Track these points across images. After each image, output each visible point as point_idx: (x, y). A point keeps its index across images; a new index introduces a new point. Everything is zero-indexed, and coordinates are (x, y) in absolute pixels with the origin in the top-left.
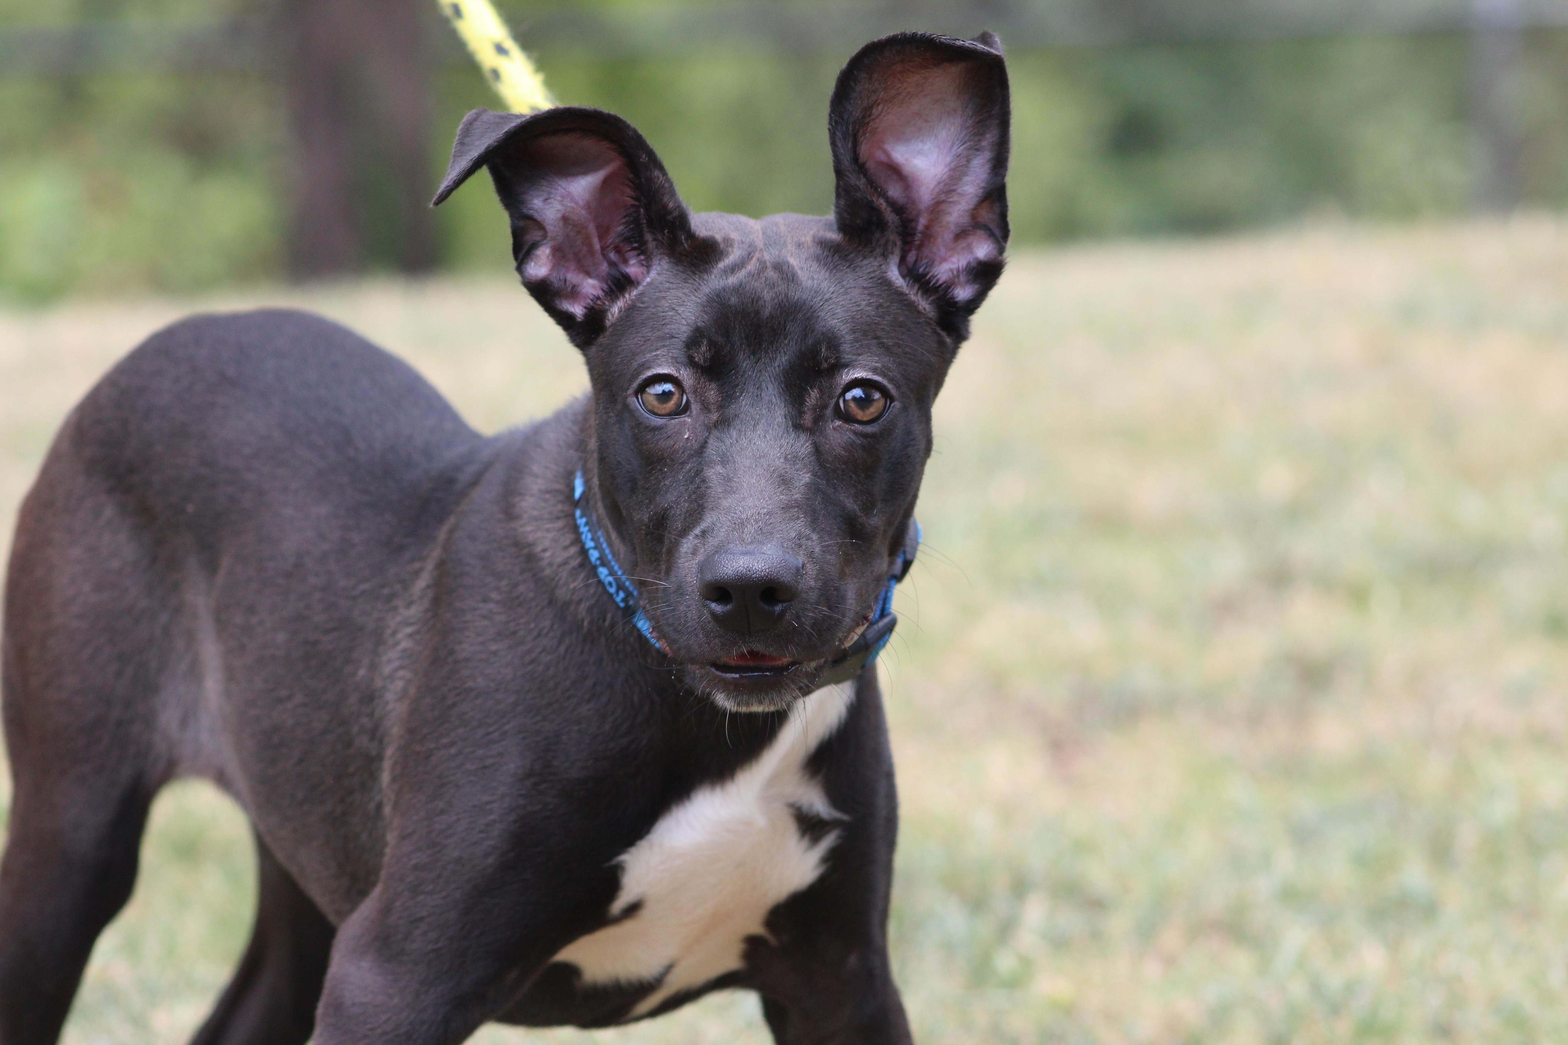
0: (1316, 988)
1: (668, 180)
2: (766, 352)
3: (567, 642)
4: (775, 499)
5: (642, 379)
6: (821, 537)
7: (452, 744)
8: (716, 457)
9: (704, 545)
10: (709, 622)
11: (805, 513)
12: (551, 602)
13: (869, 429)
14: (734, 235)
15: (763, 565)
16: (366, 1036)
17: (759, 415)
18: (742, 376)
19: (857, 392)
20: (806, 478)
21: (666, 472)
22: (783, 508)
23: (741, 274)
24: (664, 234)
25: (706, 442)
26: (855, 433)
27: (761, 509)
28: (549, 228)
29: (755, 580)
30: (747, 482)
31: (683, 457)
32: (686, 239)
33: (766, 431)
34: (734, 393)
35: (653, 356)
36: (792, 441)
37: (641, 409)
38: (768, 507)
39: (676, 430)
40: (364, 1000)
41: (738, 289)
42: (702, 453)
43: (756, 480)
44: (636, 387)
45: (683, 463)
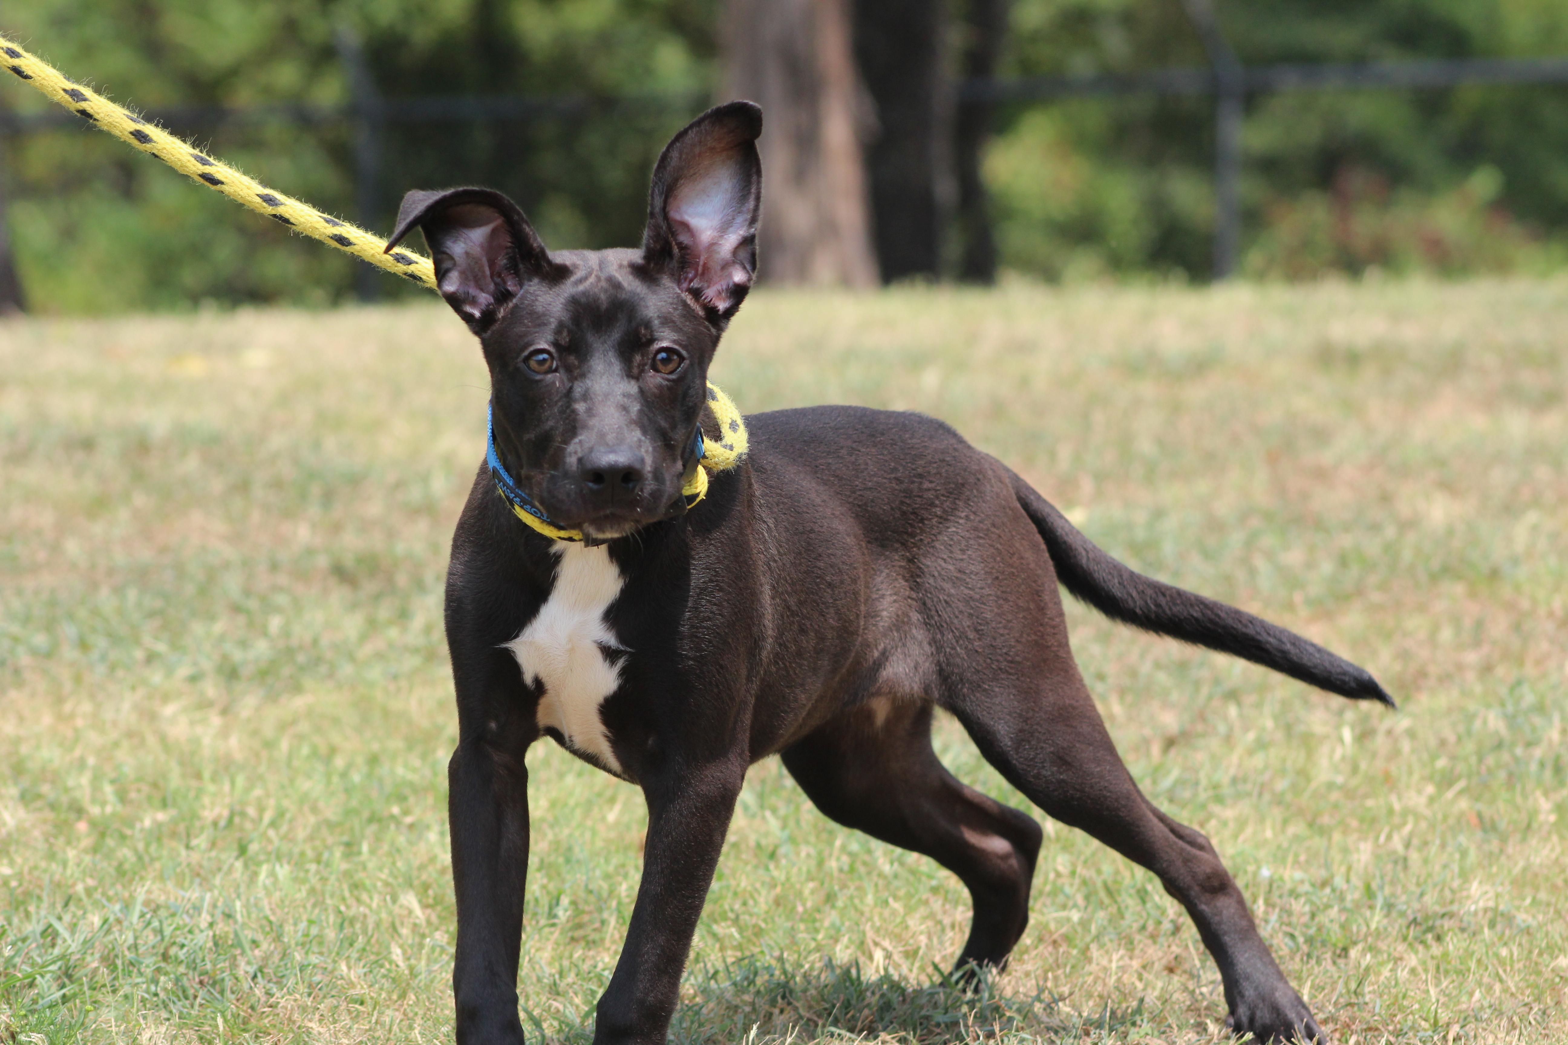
2: (605, 332)
5: (529, 351)
8: (579, 396)
9: (581, 448)
10: (588, 494)
13: (672, 376)
14: (577, 263)
15: (624, 460)
17: (604, 369)
18: (590, 347)
19: (663, 355)
20: (637, 407)
21: (545, 408)
22: (627, 424)
23: (587, 284)
25: (571, 388)
26: (663, 378)
28: (457, 259)
29: (620, 470)
30: (603, 410)
31: (557, 397)
32: (546, 266)
33: (610, 379)
34: (587, 358)
35: (532, 339)
36: (627, 384)
37: (528, 370)
38: (619, 424)
39: (551, 382)
41: (584, 293)
42: (569, 394)
44: (524, 357)
45: (557, 401)
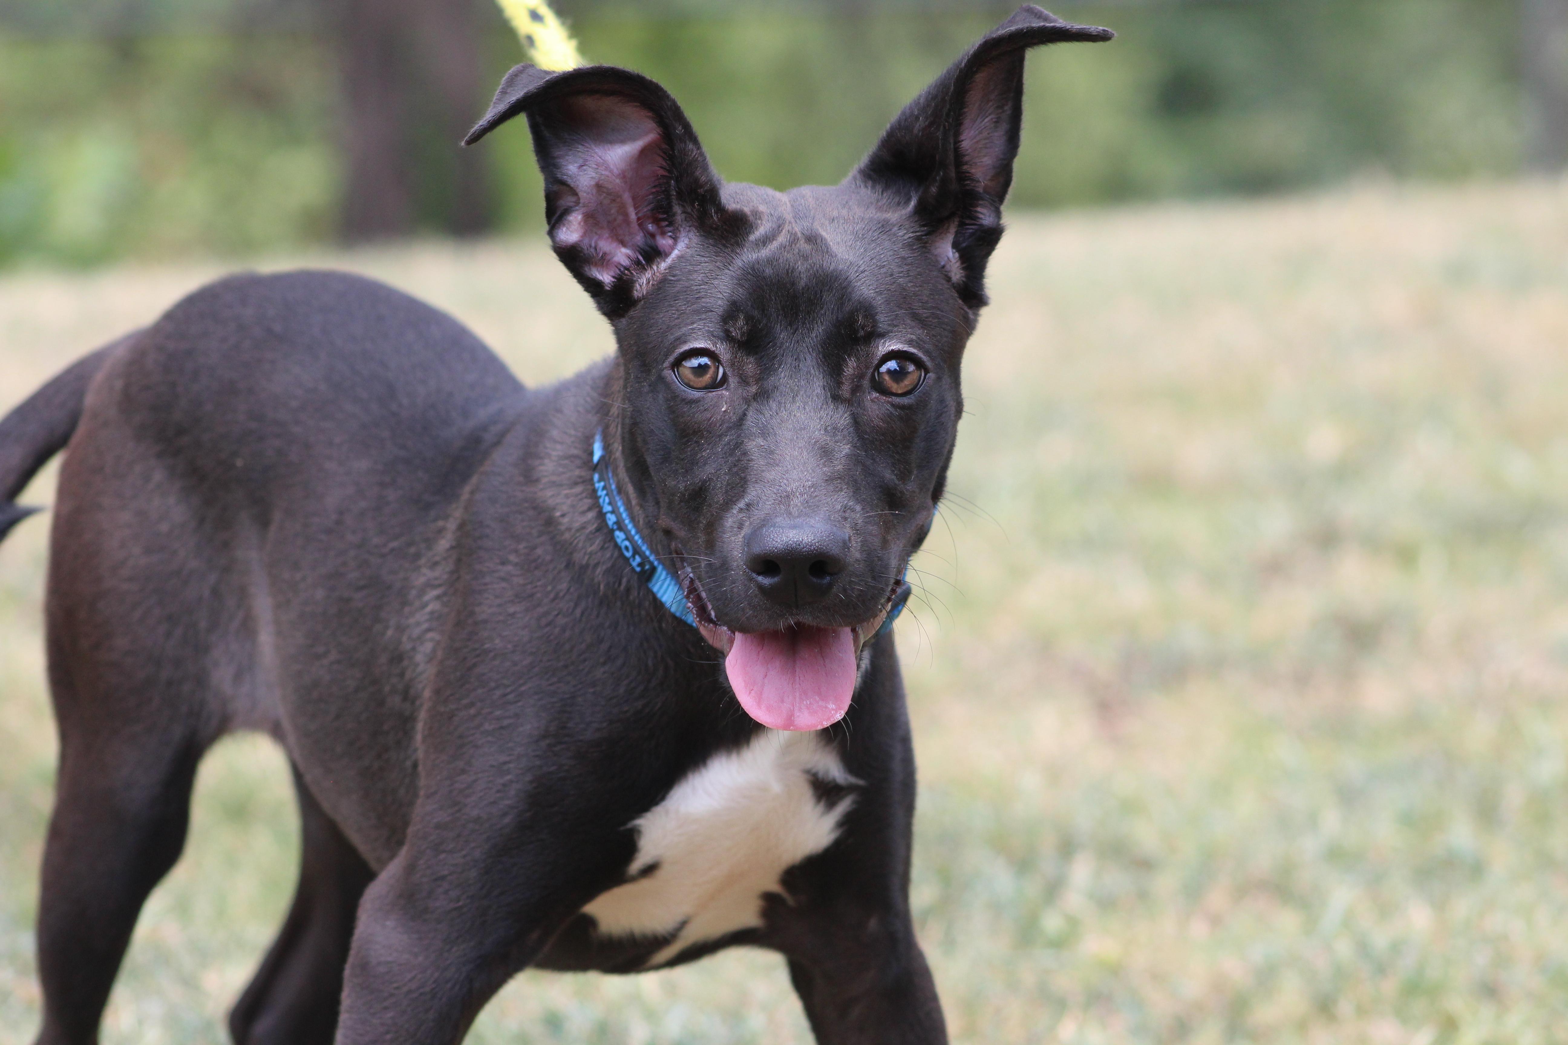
0: (1363, 948)
1: (702, 154)
2: (804, 323)
3: (583, 604)
4: (818, 471)
5: (678, 352)
6: (863, 509)
7: (472, 704)
8: (756, 430)
9: (750, 518)
10: (756, 596)
11: (847, 484)
12: (569, 565)
13: (905, 401)
14: (762, 208)
15: (813, 538)
16: (391, 995)
17: (798, 386)
18: (780, 347)
19: (892, 365)
20: (846, 449)
21: (703, 444)
22: (827, 480)
24: (694, 207)
25: (745, 415)
26: (893, 405)
27: (805, 482)
28: (581, 193)
29: (805, 554)
30: (789, 454)
31: (721, 430)
32: (716, 213)
33: (805, 403)
34: (772, 365)
35: (688, 330)
36: (831, 412)
37: (678, 382)
38: (813, 480)
39: (713, 402)
40: (390, 959)
42: (741, 425)
43: (798, 452)
44: (673, 360)
45: (720, 436)
